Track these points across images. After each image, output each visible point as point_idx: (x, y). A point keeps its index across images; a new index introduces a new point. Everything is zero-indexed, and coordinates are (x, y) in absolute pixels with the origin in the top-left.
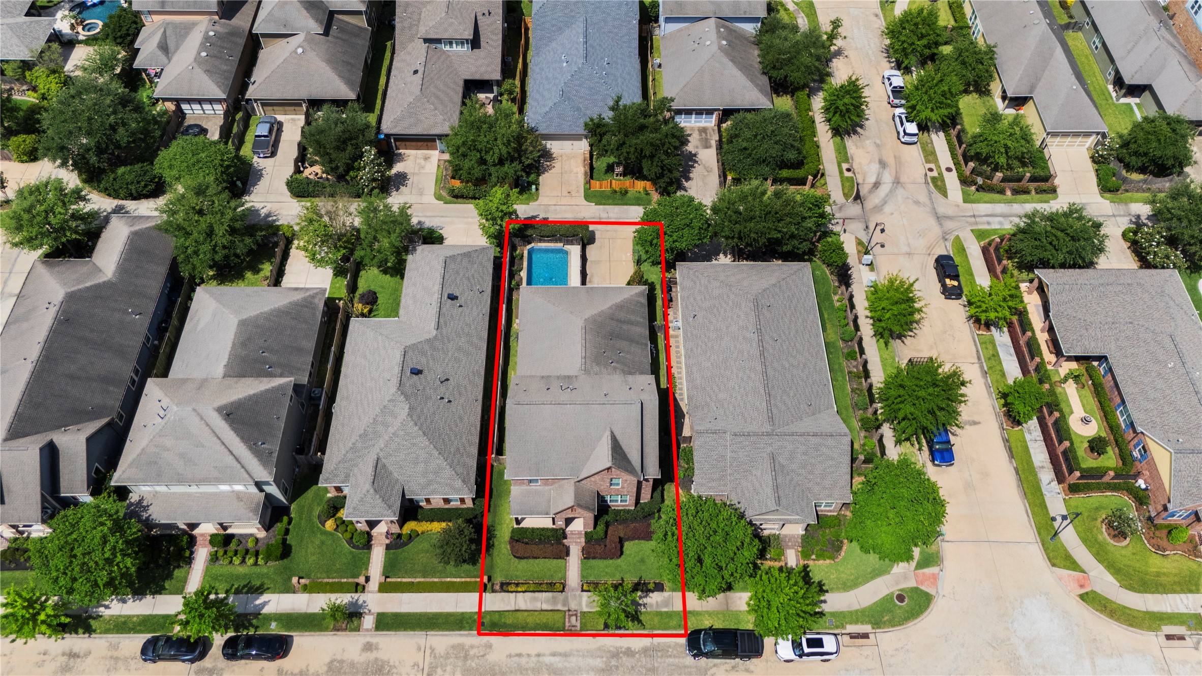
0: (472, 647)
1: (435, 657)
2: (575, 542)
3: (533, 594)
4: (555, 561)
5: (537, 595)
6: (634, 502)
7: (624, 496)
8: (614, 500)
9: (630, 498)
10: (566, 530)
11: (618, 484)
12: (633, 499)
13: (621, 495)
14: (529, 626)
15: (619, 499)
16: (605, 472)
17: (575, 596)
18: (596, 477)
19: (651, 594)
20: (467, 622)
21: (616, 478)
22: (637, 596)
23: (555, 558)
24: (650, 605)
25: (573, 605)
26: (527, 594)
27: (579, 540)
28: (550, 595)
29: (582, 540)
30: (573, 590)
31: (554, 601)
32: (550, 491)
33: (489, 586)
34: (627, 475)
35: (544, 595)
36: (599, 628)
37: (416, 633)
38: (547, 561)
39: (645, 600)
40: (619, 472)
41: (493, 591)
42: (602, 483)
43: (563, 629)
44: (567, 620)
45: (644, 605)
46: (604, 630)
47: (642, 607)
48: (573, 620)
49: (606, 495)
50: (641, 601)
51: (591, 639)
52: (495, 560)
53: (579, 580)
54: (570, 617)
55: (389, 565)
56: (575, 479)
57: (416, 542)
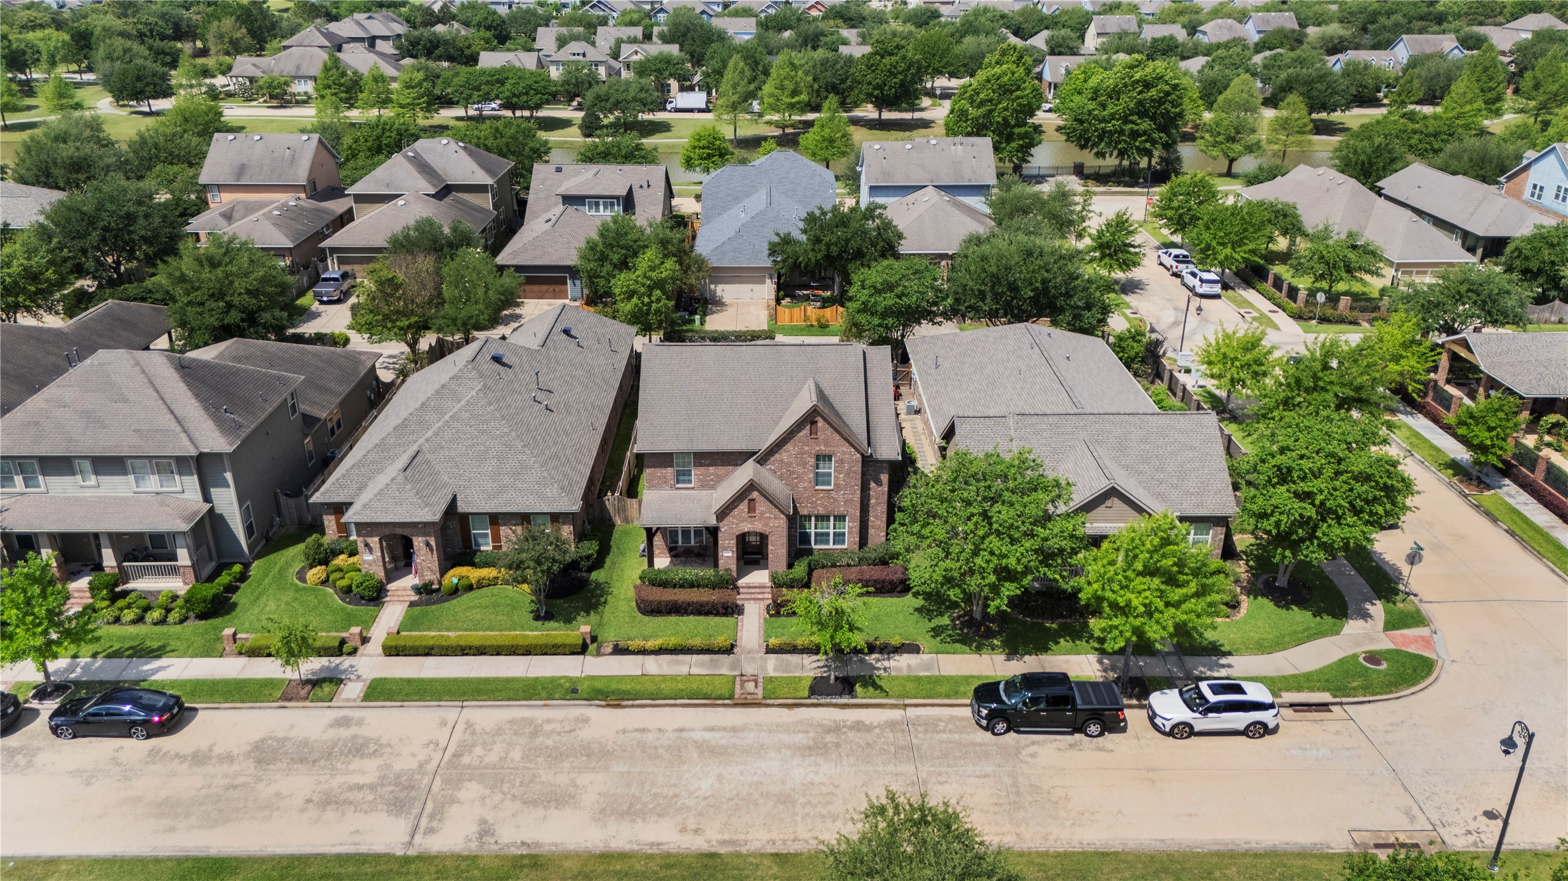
0: (549, 721)
1: (473, 733)
2: (754, 599)
3: (674, 657)
4: (717, 619)
5: (681, 657)
6: (857, 539)
7: (840, 518)
8: (822, 534)
9: (850, 528)
10: (737, 580)
11: (829, 475)
12: (856, 529)
13: (835, 517)
14: (665, 692)
15: (831, 531)
16: (806, 431)
17: (754, 658)
18: (791, 449)
19: (897, 657)
20: (544, 688)
21: (824, 456)
22: (872, 658)
23: (716, 615)
24: (897, 669)
25: (749, 670)
26: (663, 657)
27: (760, 596)
28: (707, 657)
29: (767, 596)
30: (749, 652)
31: (714, 664)
32: (711, 495)
33: (592, 647)
34: (844, 442)
35: (695, 658)
36: (801, 694)
37: (442, 703)
38: (702, 618)
39: (886, 664)
40: (829, 431)
41: (599, 654)
42: (801, 470)
43: (731, 697)
44: (738, 686)
45: (885, 669)
46: (809, 697)
47: (882, 672)
48: (750, 686)
49: (809, 517)
50: (879, 665)
51: (785, 710)
52: (606, 619)
53: (762, 641)
54: (743, 683)
55: (410, 622)
56: (755, 453)
57: (466, 599)
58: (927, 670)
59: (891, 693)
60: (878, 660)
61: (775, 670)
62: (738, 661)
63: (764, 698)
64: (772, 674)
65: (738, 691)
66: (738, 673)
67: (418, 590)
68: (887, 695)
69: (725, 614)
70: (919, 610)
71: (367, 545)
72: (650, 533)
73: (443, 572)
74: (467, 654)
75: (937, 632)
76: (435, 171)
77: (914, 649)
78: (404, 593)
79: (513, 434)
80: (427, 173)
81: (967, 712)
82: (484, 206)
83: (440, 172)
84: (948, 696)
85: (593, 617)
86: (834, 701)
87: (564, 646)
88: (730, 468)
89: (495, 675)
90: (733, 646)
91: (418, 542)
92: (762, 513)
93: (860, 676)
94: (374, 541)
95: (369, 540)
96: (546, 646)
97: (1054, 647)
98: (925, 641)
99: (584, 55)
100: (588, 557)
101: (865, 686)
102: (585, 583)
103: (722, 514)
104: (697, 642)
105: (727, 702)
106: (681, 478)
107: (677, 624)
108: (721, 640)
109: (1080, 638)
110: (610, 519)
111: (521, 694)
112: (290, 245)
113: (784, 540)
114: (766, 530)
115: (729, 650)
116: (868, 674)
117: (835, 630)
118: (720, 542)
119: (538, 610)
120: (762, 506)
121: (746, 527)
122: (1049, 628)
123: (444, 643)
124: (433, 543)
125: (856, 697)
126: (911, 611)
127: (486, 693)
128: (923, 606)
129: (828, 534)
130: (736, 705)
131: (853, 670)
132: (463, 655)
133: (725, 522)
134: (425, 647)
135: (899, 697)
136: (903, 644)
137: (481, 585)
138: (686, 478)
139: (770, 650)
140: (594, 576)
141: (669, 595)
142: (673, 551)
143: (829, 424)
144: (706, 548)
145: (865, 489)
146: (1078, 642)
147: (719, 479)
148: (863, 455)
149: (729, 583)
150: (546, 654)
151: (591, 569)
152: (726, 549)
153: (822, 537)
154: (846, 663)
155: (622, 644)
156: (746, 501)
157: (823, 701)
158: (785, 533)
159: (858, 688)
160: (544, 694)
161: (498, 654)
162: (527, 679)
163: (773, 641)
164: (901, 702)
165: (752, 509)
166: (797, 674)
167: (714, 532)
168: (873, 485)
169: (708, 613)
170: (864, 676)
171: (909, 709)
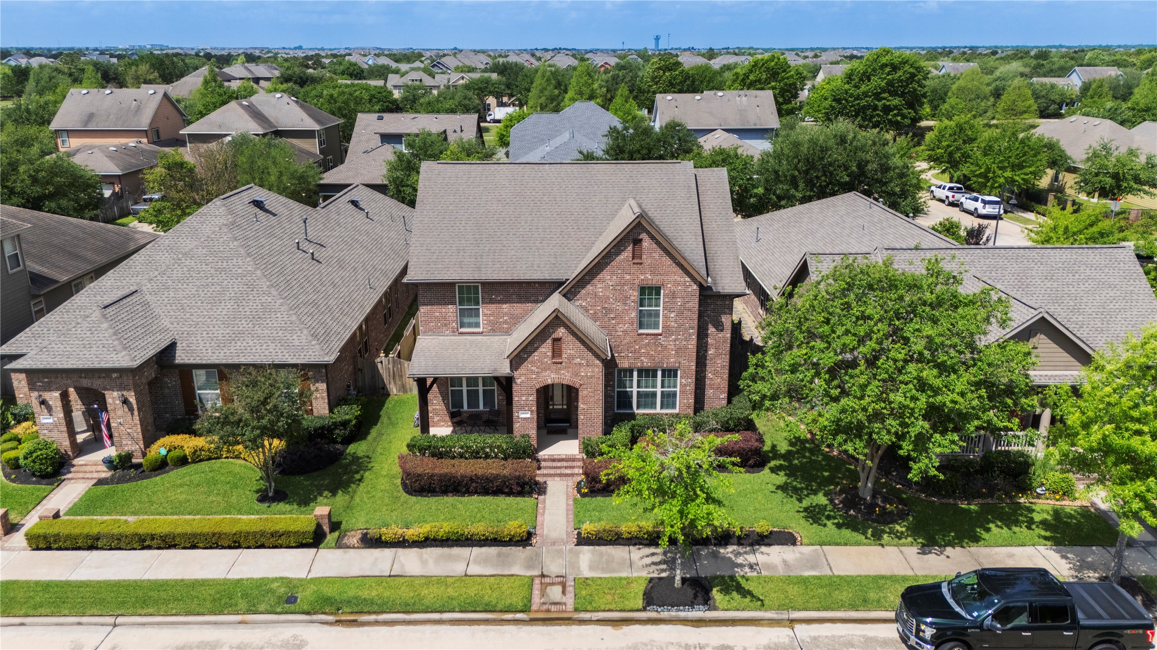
2: (560, 475)
3: (446, 550)
4: (510, 500)
5: (456, 551)
6: (692, 401)
7: (670, 373)
8: (647, 395)
9: (683, 385)
10: (537, 451)
11: (657, 314)
12: (691, 388)
13: (663, 371)
14: (426, 602)
15: (659, 390)
16: (627, 254)
17: (560, 552)
18: (607, 277)
19: (764, 549)
20: (245, 596)
21: (650, 288)
22: (728, 551)
23: (508, 494)
24: (768, 566)
25: (554, 567)
26: (429, 550)
27: (568, 471)
28: (493, 551)
29: (576, 471)
30: (554, 543)
31: (503, 560)
32: (505, 340)
33: (331, 538)
34: (677, 269)
35: (477, 551)
36: (631, 604)
37: (84, 619)
38: (489, 499)
39: (751, 558)
40: (658, 253)
41: (339, 545)
42: (620, 307)
43: (526, 609)
44: (536, 593)
45: (751, 567)
46: (644, 609)
47: (747, 569)
48: (555, 592)
49: (631, 371)
50: (740, 560)
51: (608, 630)
52: (357, 499)
53: (571, 529)
54: (544, 587)
55: (86, 505)
56: (563, 283)
57: (174, 475)
58: (813, 568)
59: (766, 602)
60: (738, 554)
61: (591, 568)
62: (538, 555)
63: (576, 610)
64: (587, 573)
65: (537, 600)
66: (537, 572)
67: (109, 463)
68: (761, 603)
69: (521, 494)
70: (783, 488)
71: (43, 402)
72: (423, 386)
73: (149, 440)
74: (149, 547)
75: (814, 515)
76: (267, 119)
77: (787, 539)
78: (94, 468)
79: (258, 272)
80: (260, 119)
81: (891, 631)
82: (312, 150)
83: (272, 120)
84: (854, 607)
85: (341, 498)
86: (682, 614)
87: (287, 534)
88: (529, 305)
89: (179, 577)
90: (530, 535)
91: (113, 398)
92: (571, 358)
93: (716, 577)
94: (53, 397)
95: (47, 396)
96: (263, 534)
97: (985, 535)
98: (800, 527)
99: (421, 80)
100: (345, 424)
101: (726, 591)
102: (337, 457)
103: (519, 358)
104: (479, 528)
105: (519, 616)
106: (466, 320)
107: (454, 506)
108: (514, 526)
109: (1017, 523)
110: (384, 387)
111: (209, 605)
112: (119, 172)
113: (600, 395)
114: (575, 382)
115: (525, 540)
116: (727, 573)
117: (685, 503)
118: (516, 399)
119: (266, 490)
120: (571, 347)
121: (550, 377)
122: (968, 511)
123: (116, 531)
124: (133, 400)
125: (715, 608)
126: (773, 489)
127: (156, 603)
128: (786, 483)
129: (654, 395)
130: (533, 621)
131: (705, 568)
132: (143, 548)
133: (522, 370)
134: (87, 536)
135: (780, 608)
136: (771, 532)
137: (197, 457)
138: (473, 320)
139: (583, 540)
140: (352, 448)
141: (445, 467)
142: (457, 418)
143: (658, 243)
144: (498, 413)
145: (702, 335)
146: (1015, 529)
147: (516, 320)
148: (701, 286)
149: (527, 452)
150: (262, 546)
151: (349, 440)
152: (522, 408)
153: (647, 399)
154: (694, 558)
155: (373, 532)
156: (549, 341)
157: (665, 615)
158: (600, 386)
159: (716, 593)
160: (243, 605)
161: (194, 547)
162: (225, 582)
163: (588, 527)
164: (784, 615)
165: (556, 352)
166: (624, 574)
167: (506, 384)
168: (711, 330)
169: (497, 492)
170: (723, 577)
171: (798, 627)
